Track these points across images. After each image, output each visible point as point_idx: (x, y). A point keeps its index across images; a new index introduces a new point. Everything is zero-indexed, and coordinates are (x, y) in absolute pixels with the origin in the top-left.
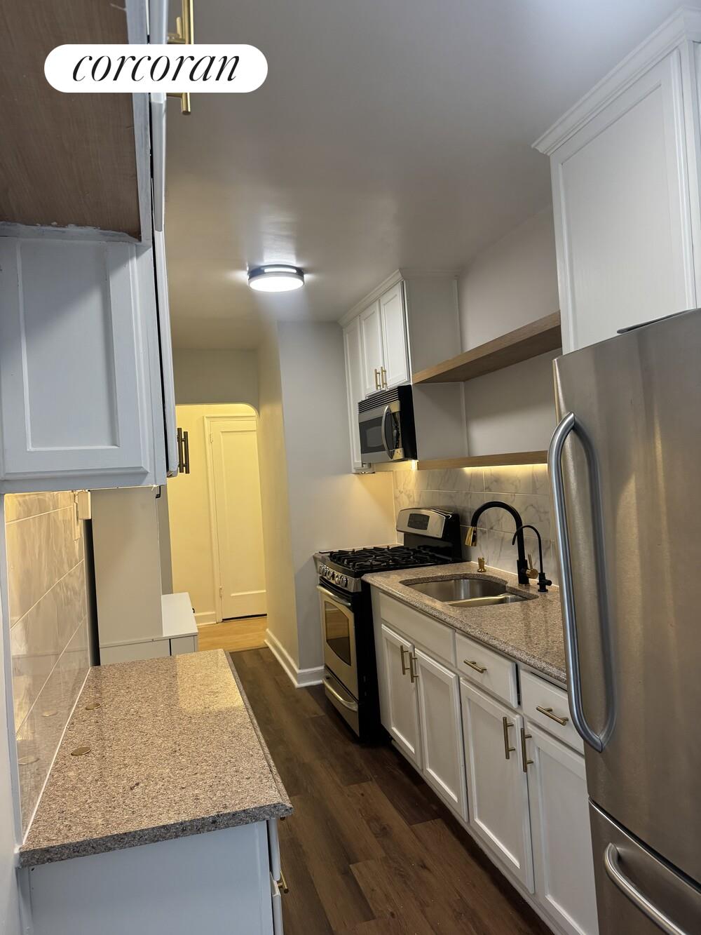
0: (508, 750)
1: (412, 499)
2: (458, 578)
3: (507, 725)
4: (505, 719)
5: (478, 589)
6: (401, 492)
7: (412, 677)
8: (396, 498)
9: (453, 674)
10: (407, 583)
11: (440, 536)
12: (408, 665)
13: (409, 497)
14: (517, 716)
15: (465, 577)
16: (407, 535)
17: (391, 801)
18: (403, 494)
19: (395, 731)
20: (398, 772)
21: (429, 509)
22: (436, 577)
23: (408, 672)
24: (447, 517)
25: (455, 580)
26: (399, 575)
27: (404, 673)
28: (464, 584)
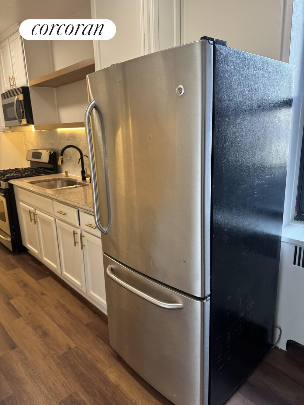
0: (75, 243)
1: (33, 145)
2: (55, 180)
3: (74, 233)
4: (74, 232)
5: (65, 184)
6: (28, 142)
7: (35, 222)
8: (25, 145)
9: (52, 218)
10: (31, 183)
11: (47, 161)
12: (33, 218)
13: (32, 144)
14: (79, 230)
15: (59, 179)
16: (32, 162)
17: (29, 274)
18: (29, 143)
19: (29, 246)
20: (31, 262)
21: (42, 149)
22: (46, 180)
23: (33, 221)
24: (50, 153)
25: (54, 181)
26: (27, 180)
27: (31, 221)
28: (59, 182)
